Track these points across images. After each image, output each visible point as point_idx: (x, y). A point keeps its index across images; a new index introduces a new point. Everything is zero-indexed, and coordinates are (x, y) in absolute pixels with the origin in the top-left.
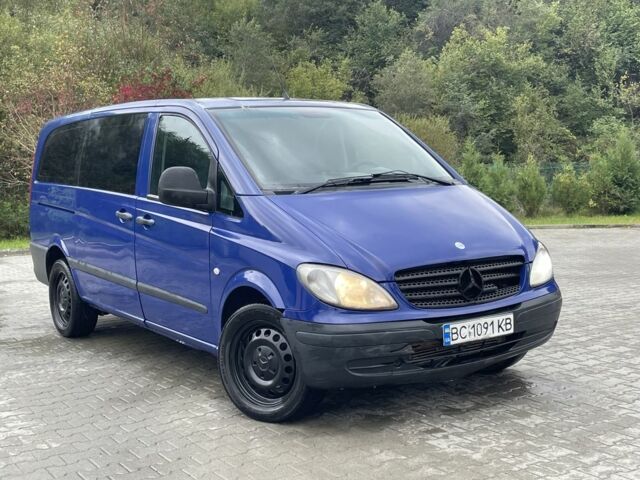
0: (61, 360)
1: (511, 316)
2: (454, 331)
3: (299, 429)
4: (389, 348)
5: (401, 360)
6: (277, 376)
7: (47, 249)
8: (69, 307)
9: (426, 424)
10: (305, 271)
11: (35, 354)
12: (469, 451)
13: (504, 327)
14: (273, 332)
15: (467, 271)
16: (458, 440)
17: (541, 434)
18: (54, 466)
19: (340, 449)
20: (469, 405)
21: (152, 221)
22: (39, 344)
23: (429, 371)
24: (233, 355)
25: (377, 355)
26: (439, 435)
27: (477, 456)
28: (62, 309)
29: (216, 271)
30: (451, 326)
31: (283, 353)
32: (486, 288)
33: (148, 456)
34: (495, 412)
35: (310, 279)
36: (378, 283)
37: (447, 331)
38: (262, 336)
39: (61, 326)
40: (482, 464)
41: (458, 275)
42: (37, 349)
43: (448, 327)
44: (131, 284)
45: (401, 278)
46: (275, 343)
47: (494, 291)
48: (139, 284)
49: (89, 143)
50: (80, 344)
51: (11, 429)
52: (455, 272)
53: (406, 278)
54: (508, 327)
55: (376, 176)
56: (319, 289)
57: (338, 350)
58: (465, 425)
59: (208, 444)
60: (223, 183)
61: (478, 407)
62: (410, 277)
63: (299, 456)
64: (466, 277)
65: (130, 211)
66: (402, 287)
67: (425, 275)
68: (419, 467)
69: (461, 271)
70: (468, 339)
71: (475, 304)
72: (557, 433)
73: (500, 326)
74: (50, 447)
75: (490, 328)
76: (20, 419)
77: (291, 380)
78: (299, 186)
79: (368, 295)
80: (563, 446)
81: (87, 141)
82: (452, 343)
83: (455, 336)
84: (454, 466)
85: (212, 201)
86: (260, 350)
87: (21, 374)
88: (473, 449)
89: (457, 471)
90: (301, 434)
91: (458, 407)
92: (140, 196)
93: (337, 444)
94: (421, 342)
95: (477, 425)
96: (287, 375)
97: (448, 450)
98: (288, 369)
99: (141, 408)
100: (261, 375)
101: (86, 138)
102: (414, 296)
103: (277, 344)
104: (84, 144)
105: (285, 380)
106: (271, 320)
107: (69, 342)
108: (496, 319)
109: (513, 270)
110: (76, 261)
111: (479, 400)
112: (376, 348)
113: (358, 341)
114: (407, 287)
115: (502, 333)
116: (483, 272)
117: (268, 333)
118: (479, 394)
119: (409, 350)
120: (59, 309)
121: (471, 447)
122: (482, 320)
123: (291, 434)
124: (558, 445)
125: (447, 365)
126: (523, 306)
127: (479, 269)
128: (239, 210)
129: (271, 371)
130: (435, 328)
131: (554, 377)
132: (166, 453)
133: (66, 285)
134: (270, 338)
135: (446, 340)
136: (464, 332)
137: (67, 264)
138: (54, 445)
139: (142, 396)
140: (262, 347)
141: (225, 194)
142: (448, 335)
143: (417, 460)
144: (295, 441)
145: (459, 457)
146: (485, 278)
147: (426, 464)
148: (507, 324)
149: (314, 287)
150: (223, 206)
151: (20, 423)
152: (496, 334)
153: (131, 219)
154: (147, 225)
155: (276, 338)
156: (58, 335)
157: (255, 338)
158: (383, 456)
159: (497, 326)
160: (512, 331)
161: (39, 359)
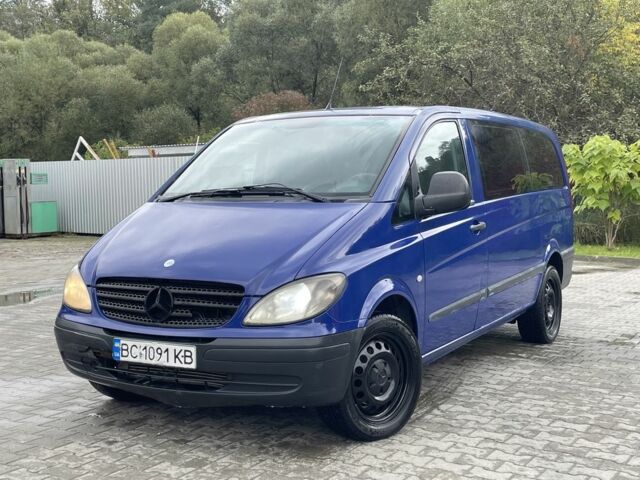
1: (193, 349)
2: (125, 347)
13: (182, 360)
30: (122, 342)
32: (176, 313)
36: (87, 286)
37: (117, 345)
43: (119, 341)
53: (104, 286)
54: (189, 360)
62: (108, 285)
64: (152, 296)
66: (99, 294)
70: (137, 360)
71: (159, 326)
73: (176, 357)
75: (164, 355)
82: (122, 359)
83: (125, 353)
94: (99, 350)
102: (105, 305)
108: (172, 347)
115: (178, 365)
122: (156, 345)
127: (173, 291)
130: (109, 339)
135: (116, 354)
136: (135, 351)
142: (118, 349)
146: (178, 302)
148: (186, 356)
152: (172, 363)
159: (173, 355)
160: (193, 366)
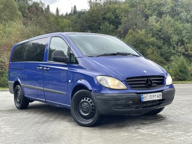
0: (18, 114)
1: (161, 93)
2: (145, 97)
3: (97, 128)
4: (125, 101)
5: (128, 106)
6: (90, 112)
7: (14, 82)
8: (21, 100)
9: (136, 127)
10: (99, 78)
11: (10, 113)
12: (151, 133)
14: (88, 99)
15: (148, 79)
16: (147, 130)
17: (172, 129)
18: (20, 138)
19: (111, 132)
20: (148, 122)
21: (49, 69)
22: (11, 111)
23: (137, 109)
24: (75, 107)
25: (121, 103)
26: (141, 129)
27: (154, 134)
28: (18, 101)
29: (70, 81)
30: (144, 95)
31: (91, 105)
32: (153, 85)
33: (50, 135)
34: (157, 124)
35: (100, 81)
36: (121, 81)
37: (142, 97)
38: (85, 100)
39: (18, 106)
40: (156, 135)
41: (145, 80)
42: (10, 112)
43: (143, 95)
44: (41, 89)
45: (128, 80)
46: (88, 102)
47: (155, 86)
48: (44, 89)
49: (28, 48)
50: (24, 111)
51: (5, 130)
52: (144, 79)
53: (129, 80)
54: (160, 97)
55: (118, 53)
56: (103, 83)
57: (109, 102)
58: (148, 127)
59: (69, 132)
60: (72, 55)
61: (151, 123)
62: (131, 80)
63: (98, 134)
64: (147, 81)
65: (41, 66)
67: (135, 80)
68: (136, 136)
69: (146, 79)
70: (148, 100)
71: (150, 89)
72: (177, 128)
73: (158, 96)
74: (19, 134)
75: (155, 97)
76: (8, 127)
77: (94, 113)
78: (95, 55)
79: (118, 85)
80: (180, 131)
81: (28, 47)
82: (144, 101)
83: (145, 99)
84: (147, 136)
85: (68, 60)
86: (84, 104)
87: (6, 117)
88: (152, 132)
89: (149, 137)
90: (97, 129)
91: (145, 123)
92: (45, 62)
93: (109, 132)
94: (134, 100)
95: (152, 127)
96: (92, 112)
97: (145, 132)
98: (93, 110)
99: (46, 125)
100: (84, 112)
101: (27, 47)
102: (132, 86)
103: (89, 102)
104: (27, 49)
105: (92, 113)
106: (87, 95)
107: (20, 110)
108: (157, 94)
109: (161, 80)
110: (23, 85)
111: (151, 121)
112: (121, 101)
113: (115, 99)
114: (130, 83)
115: (158, 99)
116: (152, 80)
117: (86, 99)
118: (151, 120)
119: (131, 102)
120: (17, 101)
121: (151, 131)
122: (153, 94)
123: (94, 129)
124: (178, 131)
125: (142, 108)
126: (164, 91)
127: (151, 79)
128: (77, 62)
129: (88, 111)
130: (139, 96)
131: (173, 116)
132: (56, 135)
133: (19, 93)
134: (87, 100)
135: (142, 100)
136: (147, 98)
137: (20, 86)
138: (20, 133)
139: (45, 122)
140: (84, 103)
141: (72, 58)
142: (142, 98)
143: (135, 135)
144: (96, 131)
145: (148, 134)
146: (153, 82)
147: (138, 136)
149: (101, 83)
150: (72, 61)
151: (8, 128)
152: (157, 99)
153: (42, 69)
154: (47, 70)
155: (89, 100)
156: (16, 109)
157: (82, 100)
158: (124, 134)
159: (157, 96)
160: (161, 98)
161: (11, 114)
